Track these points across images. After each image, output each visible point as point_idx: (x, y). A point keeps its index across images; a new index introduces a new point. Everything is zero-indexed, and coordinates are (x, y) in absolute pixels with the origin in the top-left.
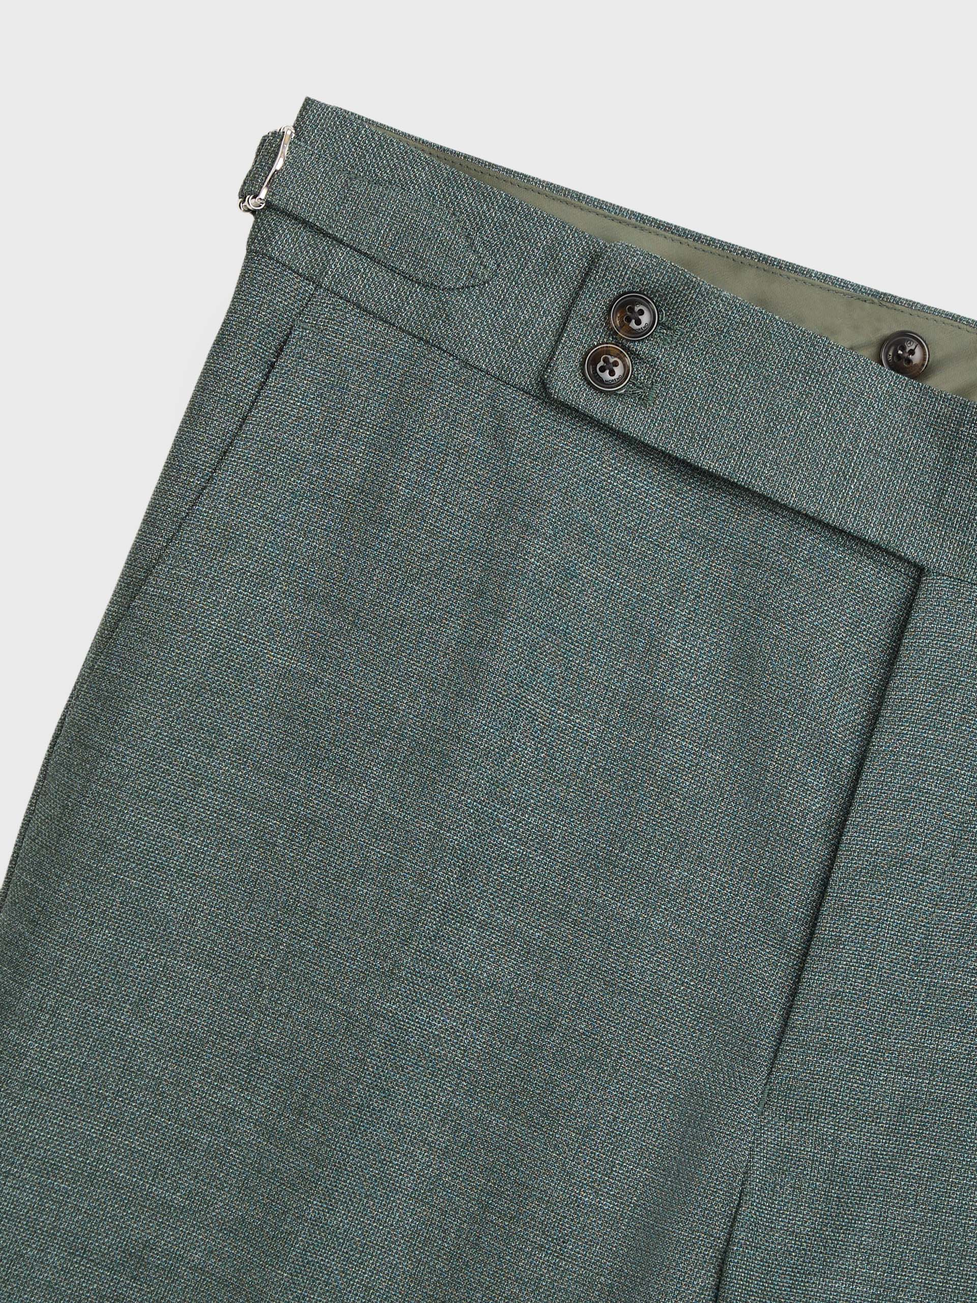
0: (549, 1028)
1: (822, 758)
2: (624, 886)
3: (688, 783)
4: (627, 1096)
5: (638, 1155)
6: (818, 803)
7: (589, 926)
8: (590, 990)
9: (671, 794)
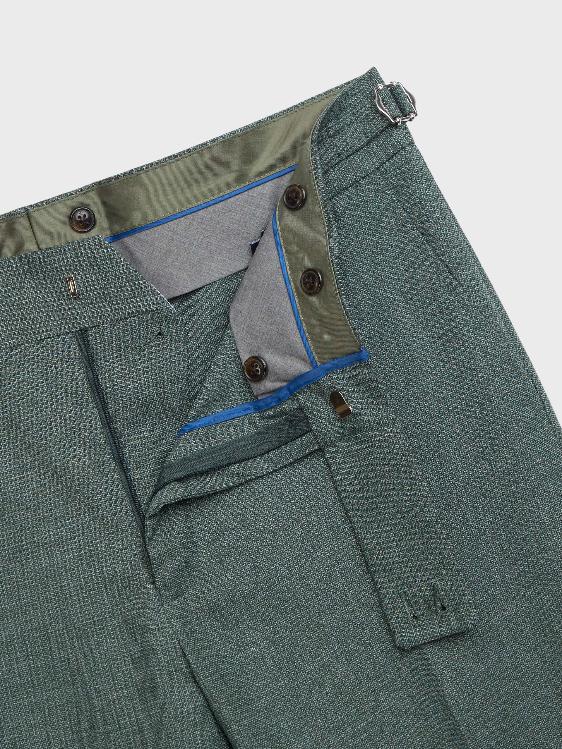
0: (48, 638)
1: (74, 440)
2: (34, 556)
3: (27, 493)
4: (100, 640)
5: (122, 661)
6: (86, 460)
7: (32, 583)
8: (53, 609)
9: (23, 503)
